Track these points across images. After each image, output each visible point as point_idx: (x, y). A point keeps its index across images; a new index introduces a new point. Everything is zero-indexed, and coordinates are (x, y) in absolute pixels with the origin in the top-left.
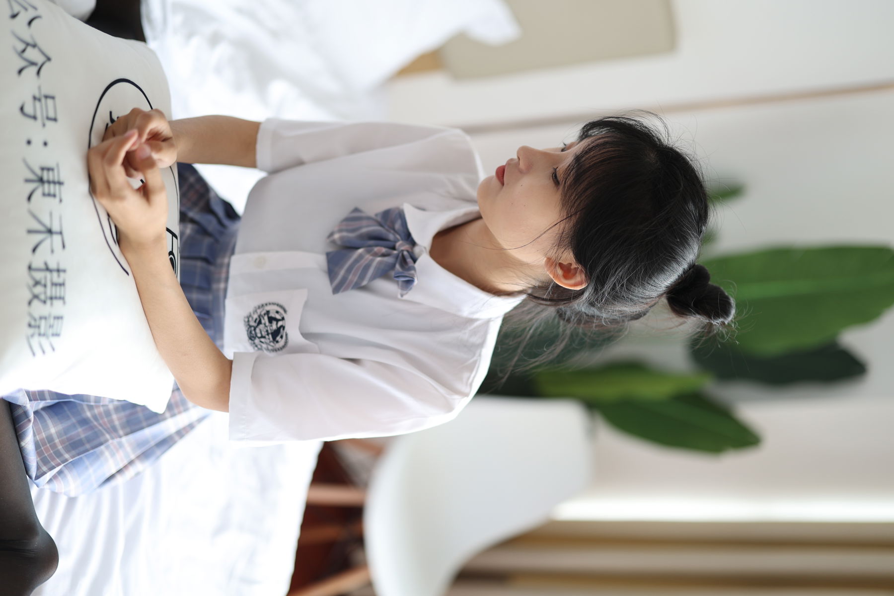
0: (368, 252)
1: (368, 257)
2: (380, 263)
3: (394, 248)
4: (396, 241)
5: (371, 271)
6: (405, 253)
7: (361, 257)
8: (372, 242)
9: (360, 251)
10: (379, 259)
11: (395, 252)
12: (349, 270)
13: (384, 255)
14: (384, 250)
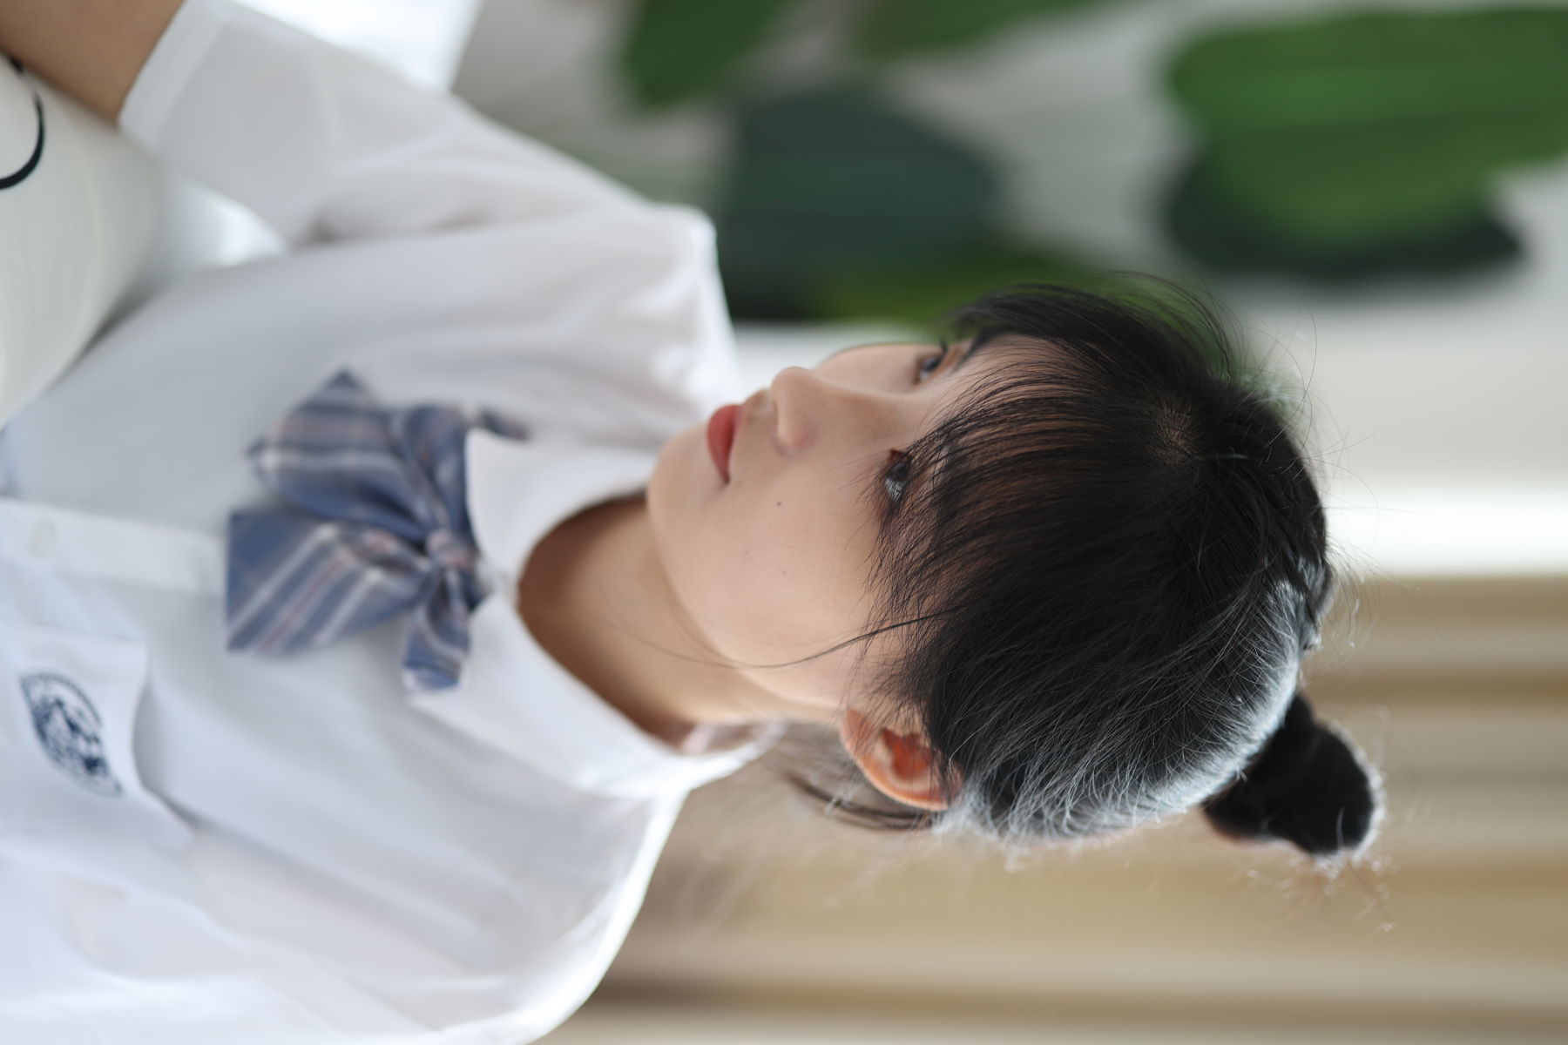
0: (347, 540)
1: (345, 558)
2: (376, 591)
3: (420, 547)
4: (433, 526)
5: (346, 610)
6: (453, 579)
7: (324, 551)
8: (361, 511)
9: (326, 533)
10: (374, 576)
11: (423, 565)
12: (285, 592)
13: (388, 564)
14: (392, 547)
